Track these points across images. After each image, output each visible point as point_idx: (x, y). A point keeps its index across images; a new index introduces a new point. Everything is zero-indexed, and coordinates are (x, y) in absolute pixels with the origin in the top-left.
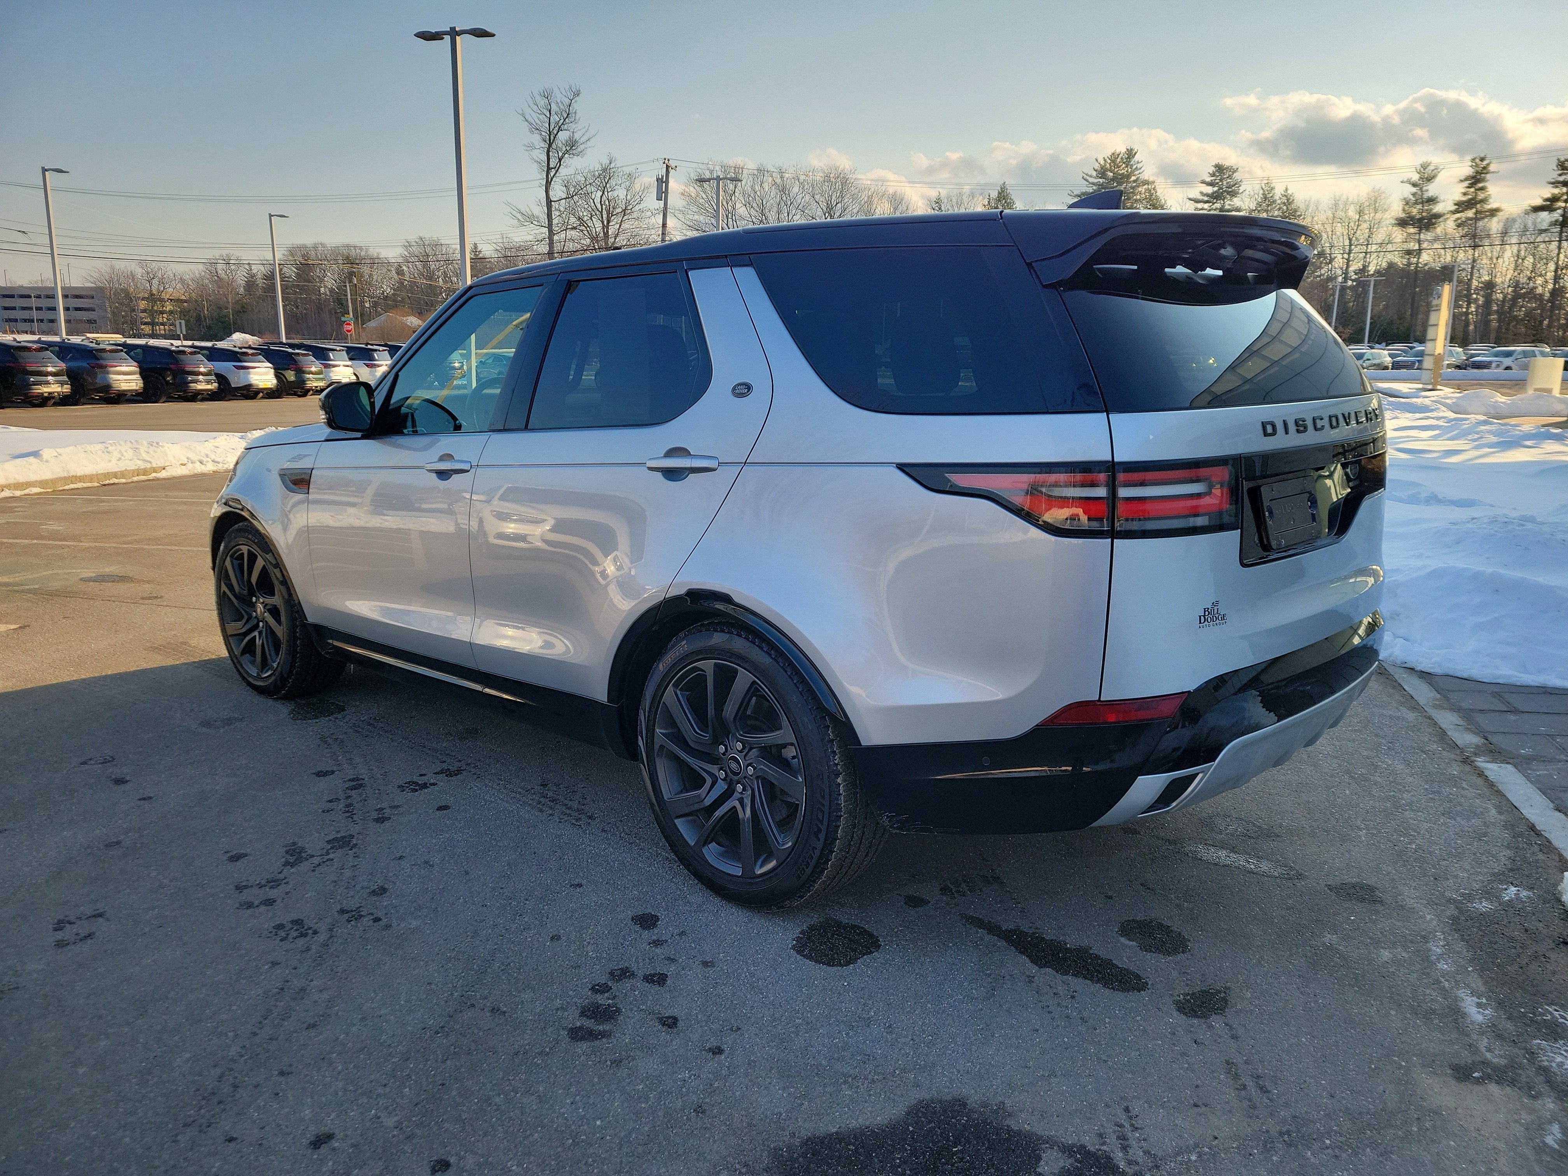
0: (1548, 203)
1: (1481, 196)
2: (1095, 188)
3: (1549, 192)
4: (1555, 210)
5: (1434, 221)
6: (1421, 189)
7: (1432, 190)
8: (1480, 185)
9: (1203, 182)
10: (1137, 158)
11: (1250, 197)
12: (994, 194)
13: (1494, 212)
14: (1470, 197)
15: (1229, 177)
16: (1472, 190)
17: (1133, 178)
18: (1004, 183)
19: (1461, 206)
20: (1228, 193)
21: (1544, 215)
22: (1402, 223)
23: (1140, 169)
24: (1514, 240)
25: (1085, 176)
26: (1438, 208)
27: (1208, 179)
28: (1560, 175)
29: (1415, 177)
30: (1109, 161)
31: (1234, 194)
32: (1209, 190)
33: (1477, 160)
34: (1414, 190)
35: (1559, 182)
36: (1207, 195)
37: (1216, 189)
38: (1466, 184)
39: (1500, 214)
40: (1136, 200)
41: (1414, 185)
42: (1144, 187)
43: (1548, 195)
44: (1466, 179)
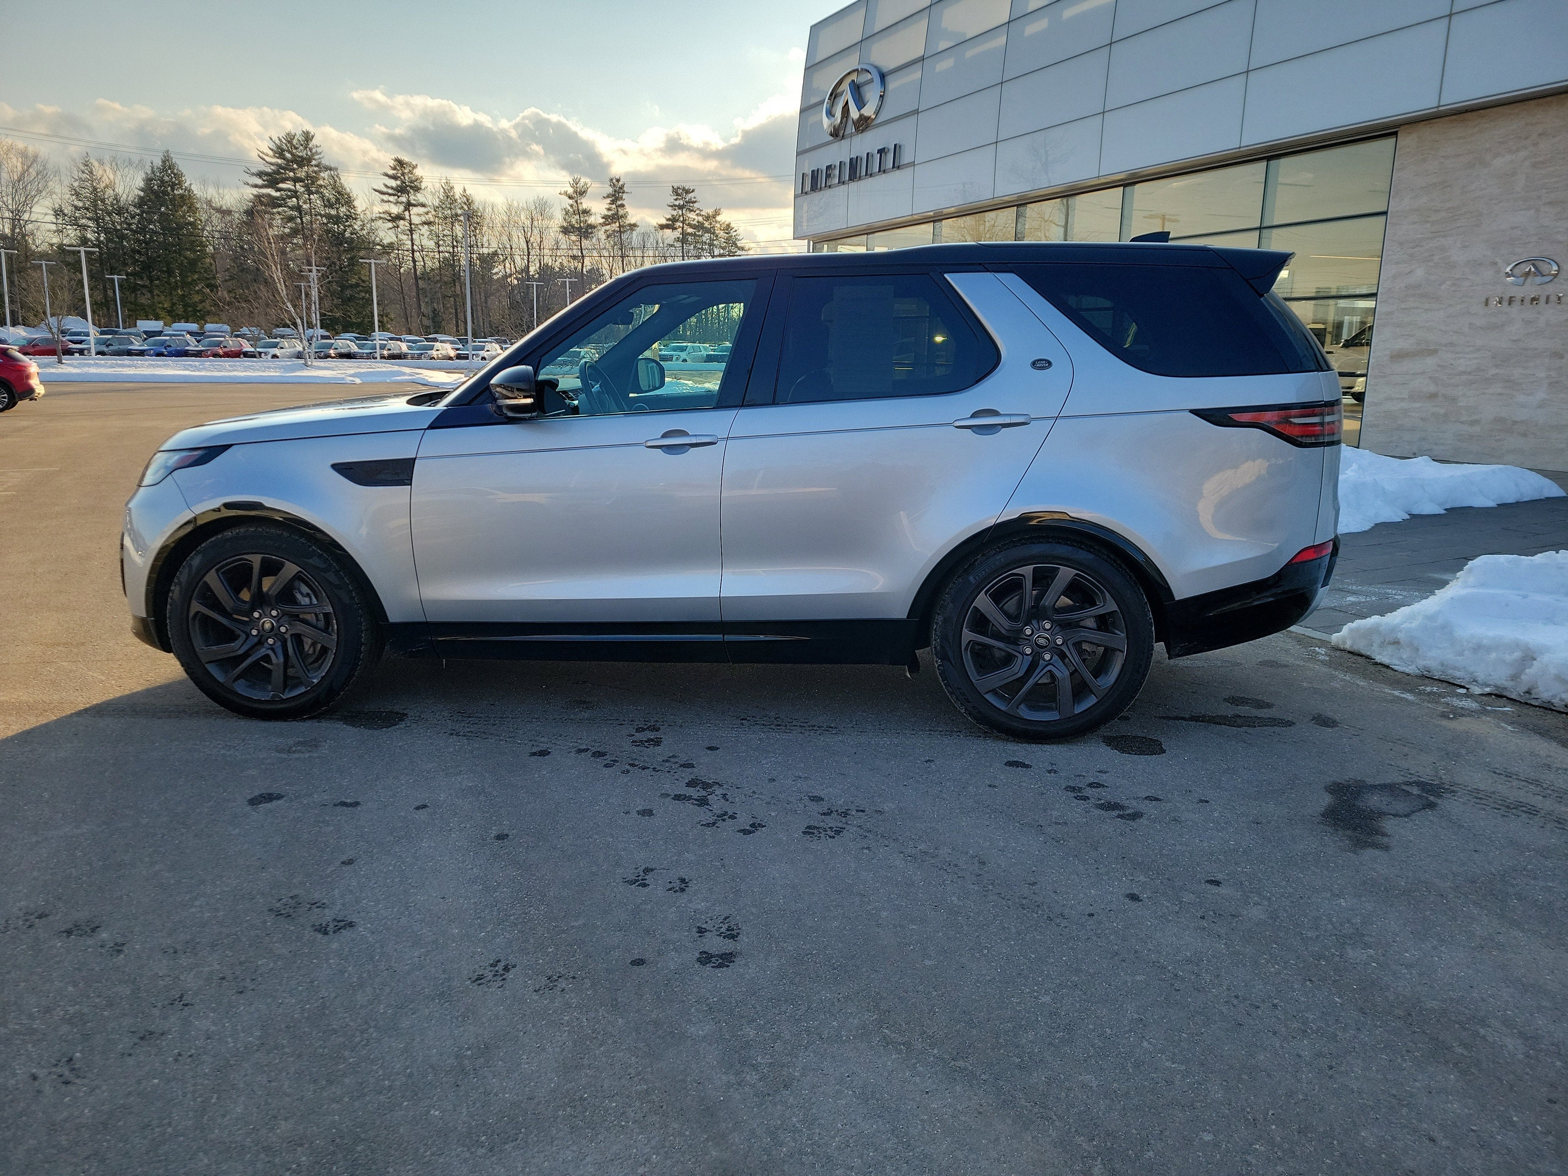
0: (671, 222)
1: (621, 212)
2: (272, 167)
3: (670, 213)
4: (676, 229)
5: (590, 231)
6: (576, 202)
7: (585, 204)
8: (619, 203)
9: (386, 175)
10: (315, 142)
11: (433, 194)
12: (158, 163)
13: (633, 226)
14: (613, 212)
15: (411, 172)
16: (614, 206)
17: (314, 162)
18: (168, 151)
19: (609, 219)
20: (411, 187)
21: (668, 232)
22: (566, 231)
23: (320, 153)
24: (651, 253)
25: (261, 154)
26: (592, 220)
27: (391, 172)
28: (676, 200)
29: (570, 191)
30: (284, 141)
31: (417, 189)
32: (393, 183)
33: (614, 181)
34: (571, 202)
35: (675, 206)
36: (392, 188)
37: (399, 182)
38: (608, 201)
39: (638, 229)
40: (321, 186)
41: (570, 197)
42: (327, 173)
43: (669, 216)
44: (608, 197)
